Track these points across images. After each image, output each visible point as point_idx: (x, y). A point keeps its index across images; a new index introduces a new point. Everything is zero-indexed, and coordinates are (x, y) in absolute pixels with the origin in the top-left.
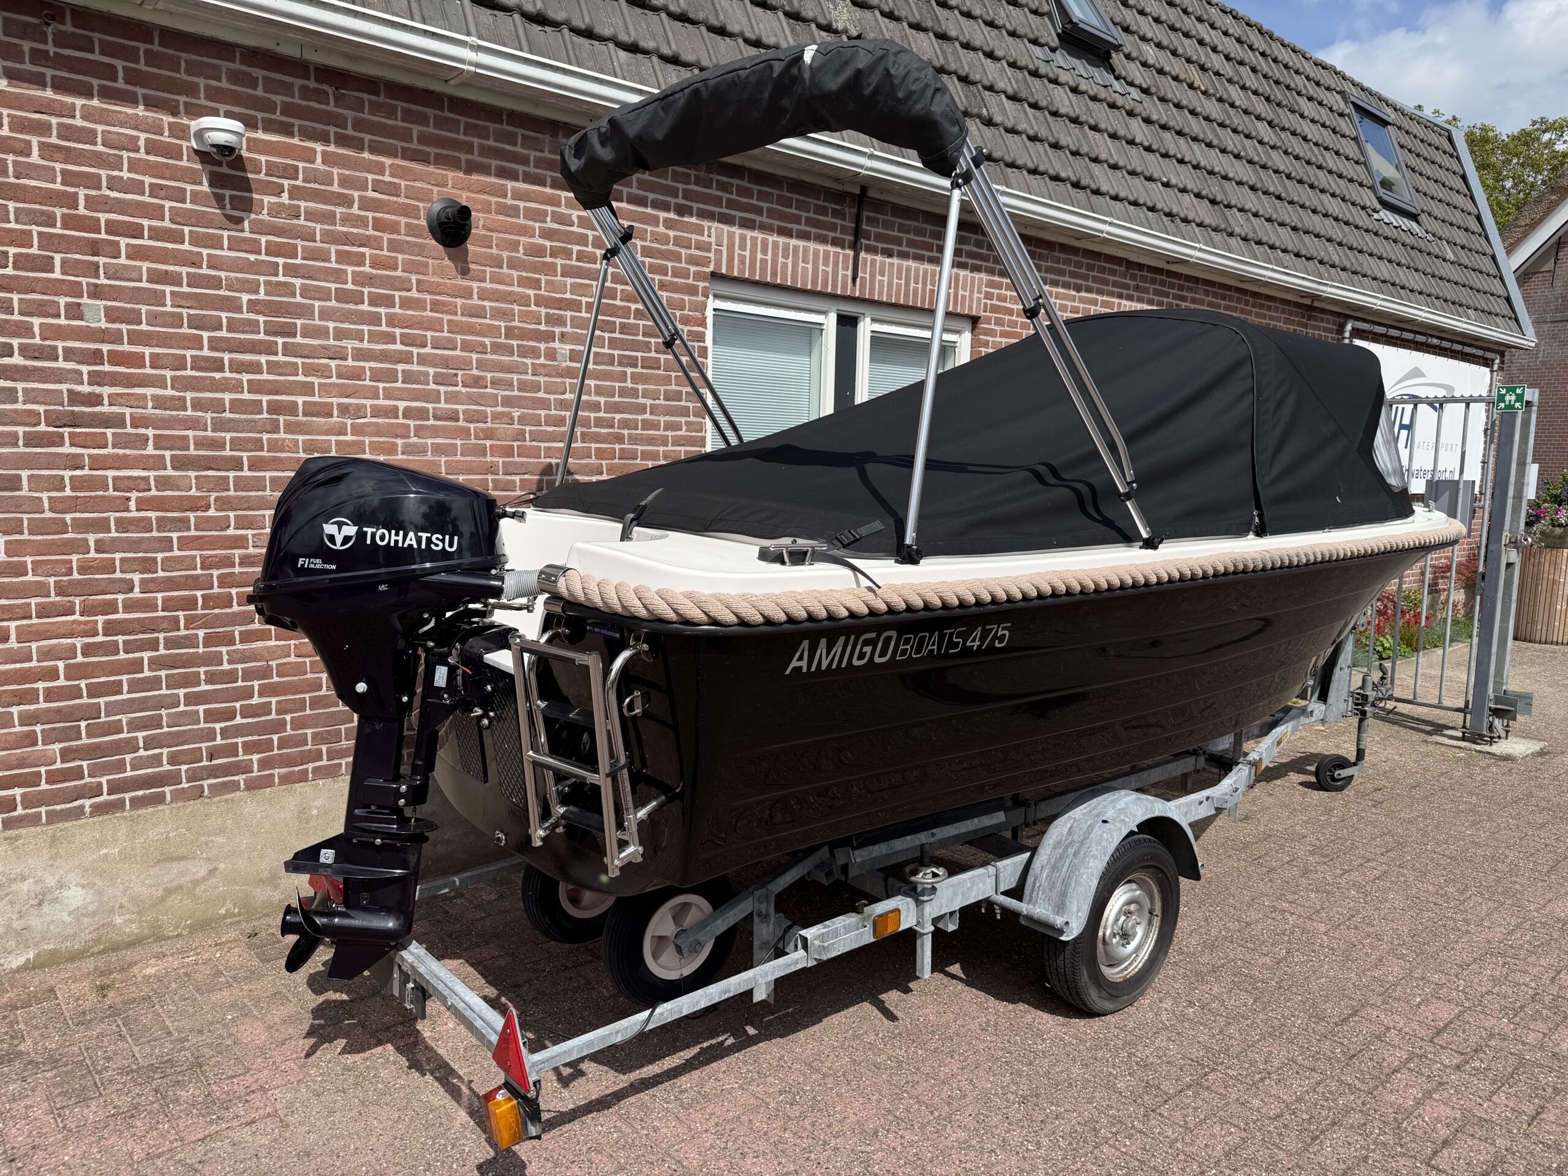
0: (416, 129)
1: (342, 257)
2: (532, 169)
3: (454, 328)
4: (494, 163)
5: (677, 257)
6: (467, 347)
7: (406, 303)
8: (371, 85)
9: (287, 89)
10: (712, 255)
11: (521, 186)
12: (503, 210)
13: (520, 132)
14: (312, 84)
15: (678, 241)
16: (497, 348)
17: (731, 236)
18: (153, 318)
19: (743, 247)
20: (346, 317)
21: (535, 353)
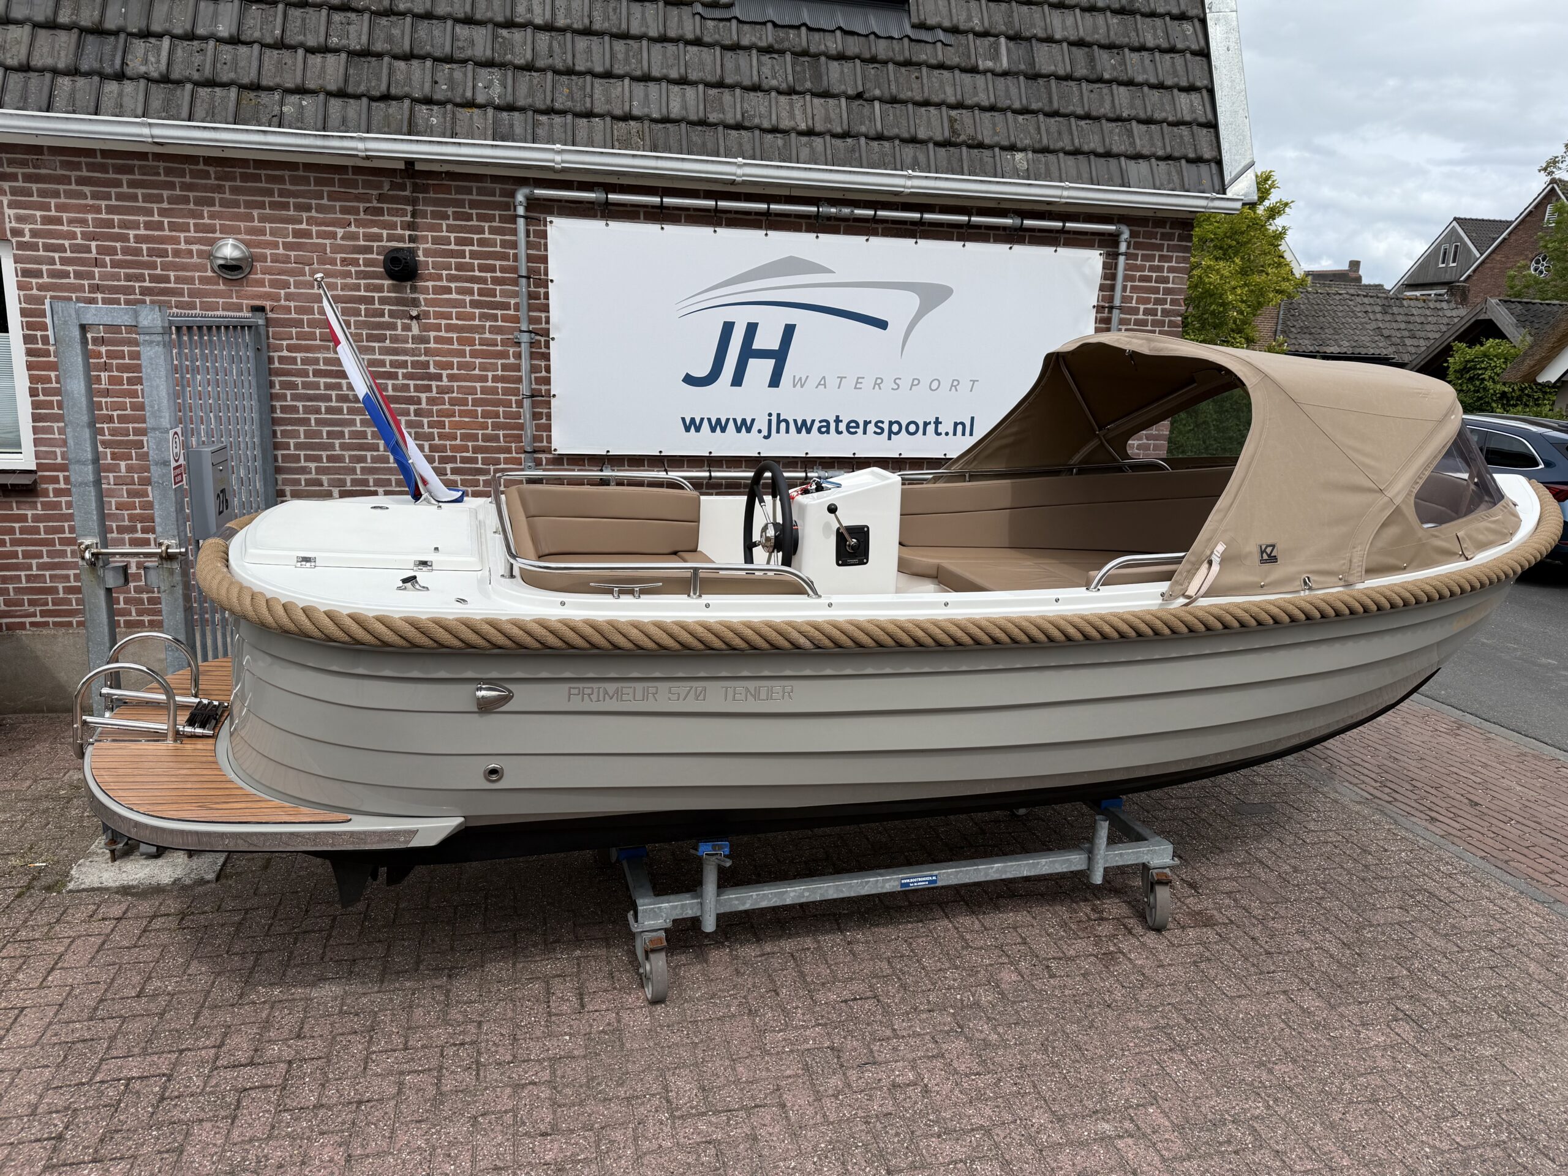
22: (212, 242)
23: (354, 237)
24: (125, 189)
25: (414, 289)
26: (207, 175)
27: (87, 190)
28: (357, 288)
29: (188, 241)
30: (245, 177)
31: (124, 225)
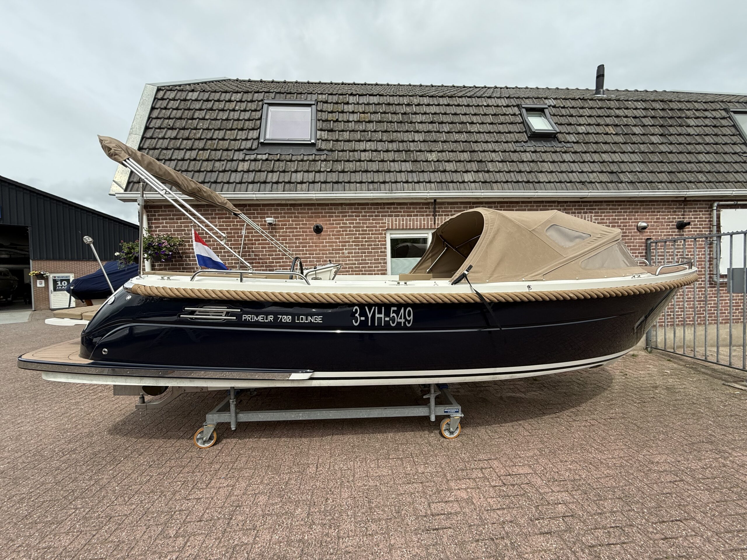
0: (310, 211)
1: (296, 239)
2: (337, 214)
3: (320, 250)
4: (328, 215)
5: (376, 227)
6: (323, 254)
7: (309, 247)
8: (300, 205)
9: (284, 209)
10: (386, 225)
11: (334, 218)
12: (330, 224)
13: (333, 207)
14: (289, 207)
15: (376, 223)
16: (329, 253)
17: (392, 220)
18: (262, 255)
19: (396, 221)
20: (297, 251)
21: (339, 253)
22: (638, 222)
23: (669, 218)
24: (619, 210)
25: (683, 231)
26: (637, 205)
27: (611, 211)
28: (669, 232)
29: (632, 223)
30: (646, 205)
31: (618, 219)
